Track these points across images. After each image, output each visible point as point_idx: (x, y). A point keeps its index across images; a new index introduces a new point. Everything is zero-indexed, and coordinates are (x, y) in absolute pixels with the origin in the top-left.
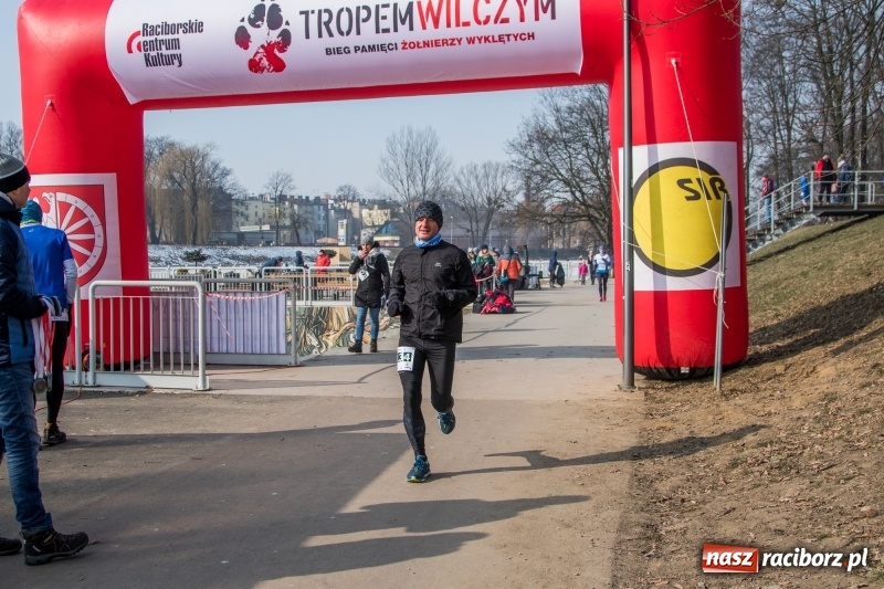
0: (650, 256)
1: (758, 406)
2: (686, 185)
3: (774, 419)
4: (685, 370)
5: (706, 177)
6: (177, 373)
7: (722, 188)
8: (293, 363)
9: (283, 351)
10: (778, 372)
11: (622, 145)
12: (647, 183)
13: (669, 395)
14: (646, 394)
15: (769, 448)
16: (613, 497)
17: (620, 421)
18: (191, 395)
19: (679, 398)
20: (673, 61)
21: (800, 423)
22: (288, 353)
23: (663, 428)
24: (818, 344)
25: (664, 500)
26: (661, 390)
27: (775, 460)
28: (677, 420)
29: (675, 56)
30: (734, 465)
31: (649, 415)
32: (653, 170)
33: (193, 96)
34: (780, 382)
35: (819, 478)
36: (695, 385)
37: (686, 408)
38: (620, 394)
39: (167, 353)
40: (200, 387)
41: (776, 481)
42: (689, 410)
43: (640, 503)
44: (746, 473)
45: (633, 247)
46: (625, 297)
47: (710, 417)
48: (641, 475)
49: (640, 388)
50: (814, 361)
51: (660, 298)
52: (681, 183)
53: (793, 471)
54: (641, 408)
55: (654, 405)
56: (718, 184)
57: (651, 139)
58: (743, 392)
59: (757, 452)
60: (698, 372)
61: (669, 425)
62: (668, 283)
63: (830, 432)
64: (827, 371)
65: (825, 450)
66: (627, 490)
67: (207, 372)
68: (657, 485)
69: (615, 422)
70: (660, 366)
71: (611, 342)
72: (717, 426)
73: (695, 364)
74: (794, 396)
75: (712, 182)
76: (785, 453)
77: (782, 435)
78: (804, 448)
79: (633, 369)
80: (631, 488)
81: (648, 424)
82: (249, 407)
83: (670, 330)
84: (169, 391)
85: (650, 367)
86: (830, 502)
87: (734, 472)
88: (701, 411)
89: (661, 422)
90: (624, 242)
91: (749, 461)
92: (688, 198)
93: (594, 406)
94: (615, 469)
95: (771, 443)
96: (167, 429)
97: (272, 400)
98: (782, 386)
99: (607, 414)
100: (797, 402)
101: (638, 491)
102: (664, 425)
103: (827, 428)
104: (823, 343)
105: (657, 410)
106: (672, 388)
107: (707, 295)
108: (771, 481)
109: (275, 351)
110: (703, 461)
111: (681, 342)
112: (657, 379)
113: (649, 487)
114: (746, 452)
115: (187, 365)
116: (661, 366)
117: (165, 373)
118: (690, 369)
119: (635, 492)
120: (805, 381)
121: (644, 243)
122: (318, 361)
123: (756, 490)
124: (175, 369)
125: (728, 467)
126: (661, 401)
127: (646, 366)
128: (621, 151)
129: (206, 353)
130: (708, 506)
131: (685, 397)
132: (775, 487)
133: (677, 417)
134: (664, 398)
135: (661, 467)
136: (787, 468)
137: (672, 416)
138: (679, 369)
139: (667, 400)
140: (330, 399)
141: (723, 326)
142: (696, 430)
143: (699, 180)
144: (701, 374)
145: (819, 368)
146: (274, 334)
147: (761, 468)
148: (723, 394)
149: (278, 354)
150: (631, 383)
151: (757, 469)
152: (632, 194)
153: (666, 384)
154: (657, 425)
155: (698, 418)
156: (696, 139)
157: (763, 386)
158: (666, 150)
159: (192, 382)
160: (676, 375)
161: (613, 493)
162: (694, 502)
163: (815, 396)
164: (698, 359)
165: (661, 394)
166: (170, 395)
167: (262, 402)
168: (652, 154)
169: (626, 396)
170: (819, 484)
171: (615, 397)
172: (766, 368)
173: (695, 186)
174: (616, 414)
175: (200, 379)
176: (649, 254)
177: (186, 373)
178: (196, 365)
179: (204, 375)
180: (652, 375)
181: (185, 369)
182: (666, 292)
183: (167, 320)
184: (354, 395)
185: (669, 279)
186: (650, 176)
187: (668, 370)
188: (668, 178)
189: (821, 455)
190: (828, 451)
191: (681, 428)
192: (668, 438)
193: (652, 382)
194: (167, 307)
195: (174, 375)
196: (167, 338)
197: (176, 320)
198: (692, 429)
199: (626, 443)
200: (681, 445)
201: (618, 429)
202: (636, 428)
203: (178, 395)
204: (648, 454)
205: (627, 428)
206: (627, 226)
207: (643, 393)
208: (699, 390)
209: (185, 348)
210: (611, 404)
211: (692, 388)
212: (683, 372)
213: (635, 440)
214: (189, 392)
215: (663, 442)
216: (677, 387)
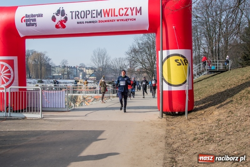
0: (167, 81)
1: (199, 123)
3: (204, 126)
4: (177, 113)
5: (183, 59)
6: (34, 113)
7: (187, 62)
8: (67, 110)
9: (64, 107)
10: (202, 113)
11: (160, 50)
12: (166, 61)
14: (166, 119)
15: (204, 135)
16: (161, 149)
17: (160, 127)
18: (38, 119)
19: (176, 120)
20: (174, 27)
21: (211, 127)
22: (65, 108)
23: (173, 129)
24: (212, 106)
25: (176, 150)
27: (206, 138)
29: (174, 26)
30: (195, 139)
31: (168, 125)
32: (168, 57)
33: (40, 35)
34: (203, 116)
35: (220, 143)
36: (180, 117)
37: (178, 123)
39: (31, 108)
40: (40, 117)
41: (207, 144)
42: (179, 124)
43: (169, 151)
44: (198, 142)
45: (163, 79)
46: (161, 92)
47: (186, 126)
48: (168, 143)
50: (212, 110)
51: (170, 93)
52: (176, 61)
53: (212, 141)
54: (166, 123)
55: (169, 122)
56: (186, 61)
57: (168, 48)
58: (193, 119)
59: (201, 136)
60: (181, 113)
61: (174, 128)
62: (172, 89)
63: (221, 130)
64: (216, 113)
65: (220, 135)
66: (165, 147)
67: (42, 113)
68: (173, 145)
69: (159, 127)
70: (170, 111)
71: (156, 105)
72: (188, 128)
73: (180, 111)
74: (208, 120)
75: (184, 60)
76: (209, 136)
77: (207, 131)
78: (214, 134)
79: (163, 112)
80: (166, 146)
81: (168, 128)
82: (54, 123)
83: (173, 102)
84: (31, 118)
85: (167, 112)
86: (224, 150)
87: (195, 142)
88: (183, 124)
89: (172, 127)
90: (160, 77)
91: (199, 138)
92: (178, 65)
93: (152, 123)
94: (160, 141)
95: (204, 133)
96: (30, 129)
97: (61, 121)
98: (204, 117)
99: (156, 125)
100: (210, 122)
101: (168, 148)
102: (173, 128)
103: (220, 129)
104: (214, 105)
105: (170, 124)
106: (173, 118)
107: (184, 92)
108: (206, 144)
109: (62, 107)
110: (185, 138)
111: (176, 105)
112: (169, 115)
113: (171, 146)
114: (198, 136)
115: (37, 111)
117: (30, 113)
118: (178, 112)
119: (167, 148)
120: (210, 115)
121: (166, 77)
122: (74, 110)
123: (202, 147)
125: (193, 140)
126: (171, 121)
127: (166, 111)
128: (159, 52)
129: (42, 108)
130: (189, 152)
131: (177, 120)
132: (207, 146)
133: (176, 126)
134: (172, 120)
135: (174, 140)
136: (210, 140)
137: (174, 125)
138: (175, 112)
139: (173, 121)
140: (77, 121)
141: (188, 100)
142: (182, 130)
143: (181, 60)
144: (182, 114)
145: (214, 112)
146: (62, 102)
147: (203, 140)
148: (188, 119)
149: (63, 108)
150: (162, 116)
151: (201, 141)
152: (162, 63)
153: (171, 117)
154: (171, 128)
155: (182, 126)
156: (179, 49)
157: (198, 117)
158: (172, 52)
159: (38, 115)
160: (174, 114)
161: (161, 148)
162: (184, 151)
163: (214, 120)
164: (180, 110)
165: (170, 119)
166: (32, 119)
167: (58, 122)
168: (168, 53)
169: (161, 120)
170: (220, 145)
171: (158, 120)
172: (199, 112)
173: (180, 61)
174: (159, 125)
175: (40, 115)
176: (167, 80)
177: (36, 113)
178: (39, 111)
179: (42, 114)
180: (168, 114)
182: (172, 91)
183: (31, 98)
184: (84, 120)
185: (173, 87)
187: (172, 113)
188: (172, 59)
189: (219, 137)
190: (221, 135)
191: (177, 129)
192: (174, 132)
193: (168, 116)
194: (31, 94)
195: (33, 114)
196: (31, 103)
197: (34, 98)
198: (181, 129)
199: (162, 133)
200: (178, 134)
201: (160, 129)
202: (165, 129)
203: (34, 119)
204: (169, 136)
205: (162, 129)
206: (161, 73)
207: (165, 119)
208: (181, 118)
209: (36, 106)
210: (157, 122)
211: (179, 117)
212: (176, 113)
213: (165, 132)
214: (37, 118)
215: (173, 133)
216: (175, 117)
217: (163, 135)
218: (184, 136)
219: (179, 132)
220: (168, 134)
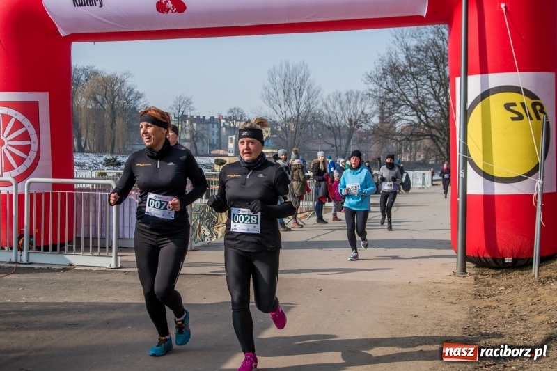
0: (481, 166)
2: (511, 108)
4: (508, 260)
5: (529, 102)
6: (95, 254)
7: (542, 111)
11: (459, 75)
13: (495, 280)
14: (476, 279)
17: (453, 300)
18: (106, 272)
19: (503, 283)
20: (503, 6)
23: (490, 307)
25: (489, 366)
26: (488, 276)
28: (501, 301)
29: (505, 2)
30: (549, 338)
31: (478, 295)
32: (485, 95)
33: (112, 31)
36: (517, 272)
37: (509, 291)
38: (454, 278)
39: (87, 239)
40: (113, 265)
42: (511, 293)
43: (469, 367)
45: (467, 159)
46: (460, 199)
47: (529, 299)
49: (470, 274)
51: (489, 200)
52: (508, 106)
54: (471, 290)
55: (482, 288)
56: (538, 108)
57: (484, 70)
58: (556, 279)
60: (520, 262)
61: (494, 304)
62: (495, 189)
67: (119, 254)
69: (449, 301)
70: (487, 256)
71: (447, 236)
72: (534, 307)
73: (517, 255)
75: (534, 106)
79: (466, 258)
81: (477, 303)
83: (497, 227)
84: (88, 268)
85: (479, 258)
88: (522, 293)
89: (488, 302)
90: (459, 154)
92: (513, 119)
93: (432, 287)
96: (85, 298)
99: (443, 294)
102: (490, 304)
105: (485, 292)
106: (498, 275)
107: (528, 199)
110: (523, 334)
111: (505, 237)
112: (485, 267)
115: (103, 248)
116: (489, 256)
117: (85, 254)
118: (513, 260)
121: (476, 154)
122: (209, 247)
124: (93, 251)
126: (488, 285)
127: (476, 256)
128: (458, 80)
129: (118, 238)
131: (508, 282)
133: (501, 298)
134: (491, 282)
137: (496, 297)
138: (504, 259)
139: (494, 284)
141: (541, 225)
142: (517, 309)
143: (523, 104)
144: (522, 264)
148: (540, 281)
150: (464, 270)
152: (467, 114)
153: (492, 272)
154: (485, 304)
155: (519, 299)
156: (520, 71)
158: (496, 79)
159: (107, 261)
160: (501, 264)
162: (514, 368)
164: (520, 251)
165: (488, 279)
166: (89, 271)
168: (484, 82)
169: (459, 280)
171: (450, 281)
173: (519, 109)
174: (450, 294)
175: (113, 259)
176: (480, 164)
177: (102, 254)
178: (110, 248)
179: (117, 257)
180: (481, 263)
181: (101, 251)
182: (494, 196)
183: (87, 212)
185: (496, 184)
186: (482, 99)
187: (494, 259)
188: (497, 101)
191: (503, 307)
192: (493, 315)
193: (481, 269)
194: (88, 200)
195: (92, 255)
196: (87, 225)
197: (95, 212)
198: (514, 308)
199: (458, 318)
200: (504, 321)
201: (452, 306)
202: (467, 306)
203: (94, 272)
204: (476, 327)
205: (459, 306)
206: (462, 141)
207: (473, 278)
208: (520, 276)
209: (101, 235)
210: (446, 286)
211: (515, 275)
212: (506, 261)
213: (466, 316)
214: (104, 269)
215: (489, 318)
216: (502, 273)
217: (461, 323)
218: (520, 327)
219: (507, 316)
220: (474, 320)
